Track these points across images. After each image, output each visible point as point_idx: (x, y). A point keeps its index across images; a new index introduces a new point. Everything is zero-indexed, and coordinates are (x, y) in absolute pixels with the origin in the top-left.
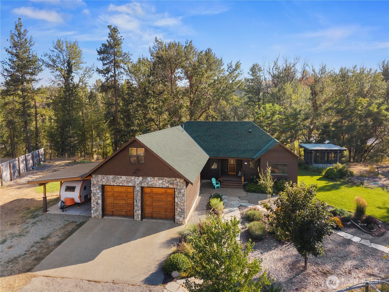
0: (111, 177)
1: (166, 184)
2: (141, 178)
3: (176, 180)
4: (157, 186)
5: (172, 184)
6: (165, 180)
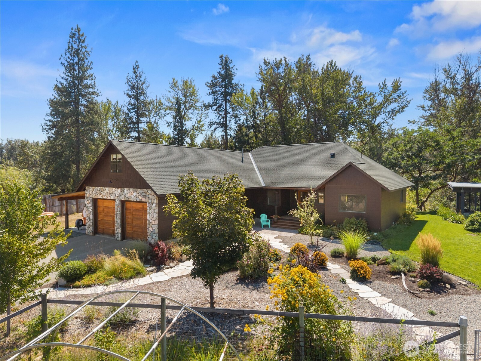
0: (98, 188)
1: (139, 197)
2: (119, 190)
3: (148, 192)
4: (132, 200)
5: (144, 197)
6: (138, 192)
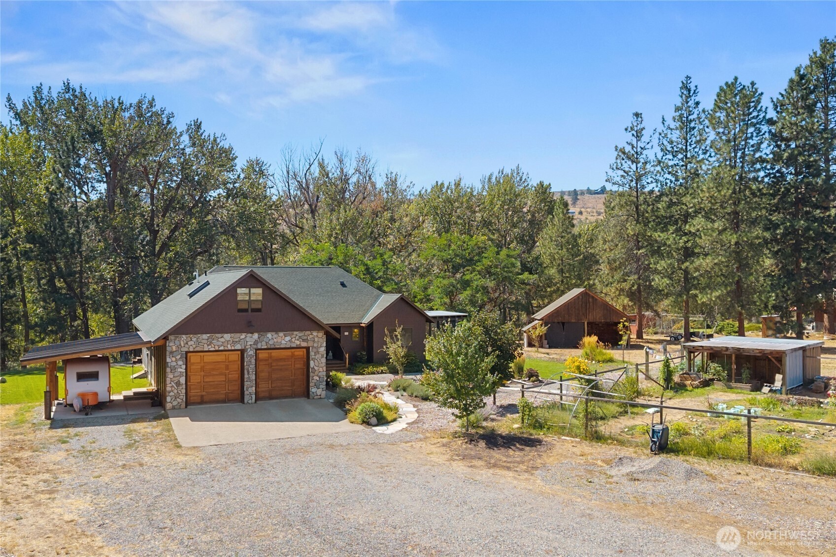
0: (205, 336)
1: (296, 341)
2: (256, 336)
3: (312, 334)
4: (281, 346)
5: (306, 340)
6: (295, 336)
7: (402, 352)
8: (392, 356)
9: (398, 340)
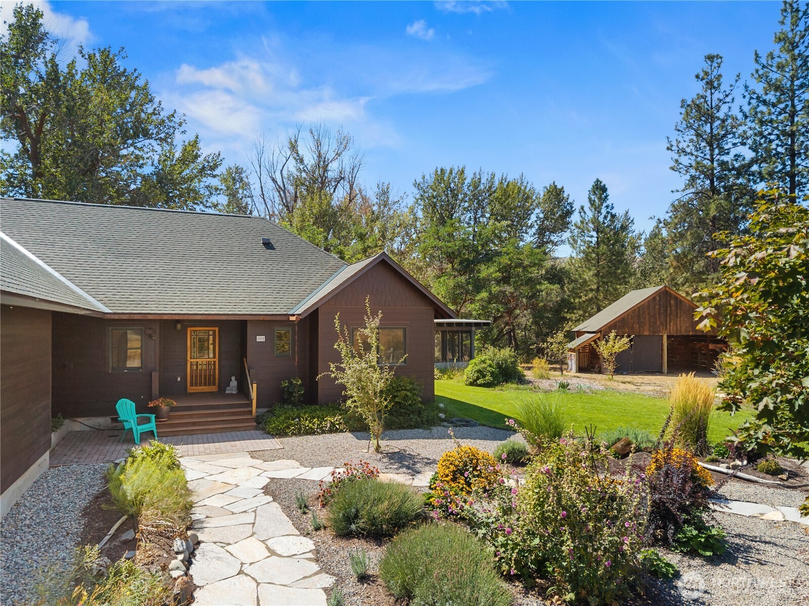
7: (378, 381)
8: (353, 392)
9: (368, 347)
